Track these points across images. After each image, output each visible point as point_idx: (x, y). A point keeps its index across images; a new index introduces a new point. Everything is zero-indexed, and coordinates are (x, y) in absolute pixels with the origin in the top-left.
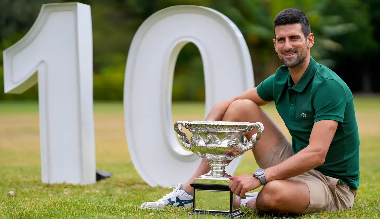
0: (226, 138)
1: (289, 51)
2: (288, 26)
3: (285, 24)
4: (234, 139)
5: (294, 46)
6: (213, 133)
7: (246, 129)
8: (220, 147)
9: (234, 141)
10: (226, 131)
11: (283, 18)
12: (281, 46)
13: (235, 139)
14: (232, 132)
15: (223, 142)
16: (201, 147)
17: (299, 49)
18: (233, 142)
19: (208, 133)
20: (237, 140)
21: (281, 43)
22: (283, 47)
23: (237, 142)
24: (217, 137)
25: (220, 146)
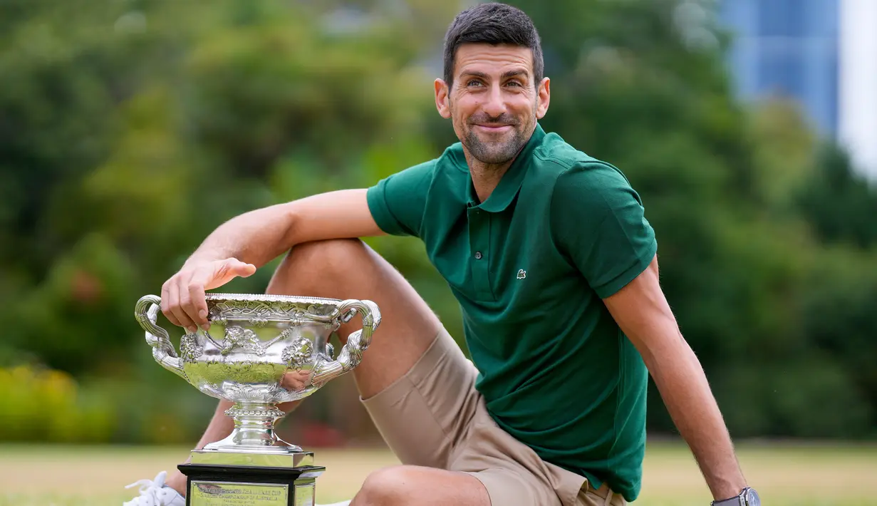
0: (279, 337)
1: (495, 120)
2: (501, 52)
3: (493, 42)
4: (301, 340)
5: (509, 106)
6: (243, 324)
7: (333, 314)
8: (261, 363)
9: (299, 348)
10: (278, 317)
11: (493, 26)
12: (474, 103)
13: (304, 342)
14: (296, 321)
15: (269, 350)
16: (209, 363)
17: (521, 117)
18: (298, 351)
19: (231, 324)
20: (308, 344)
21: (472, 92)
22: (477, 107)
23: (308, 351)
24: (254, 336)
25: (263, 359)
